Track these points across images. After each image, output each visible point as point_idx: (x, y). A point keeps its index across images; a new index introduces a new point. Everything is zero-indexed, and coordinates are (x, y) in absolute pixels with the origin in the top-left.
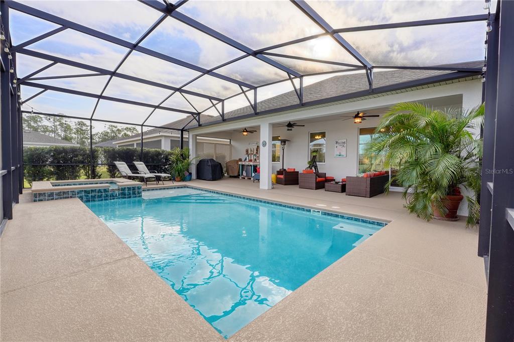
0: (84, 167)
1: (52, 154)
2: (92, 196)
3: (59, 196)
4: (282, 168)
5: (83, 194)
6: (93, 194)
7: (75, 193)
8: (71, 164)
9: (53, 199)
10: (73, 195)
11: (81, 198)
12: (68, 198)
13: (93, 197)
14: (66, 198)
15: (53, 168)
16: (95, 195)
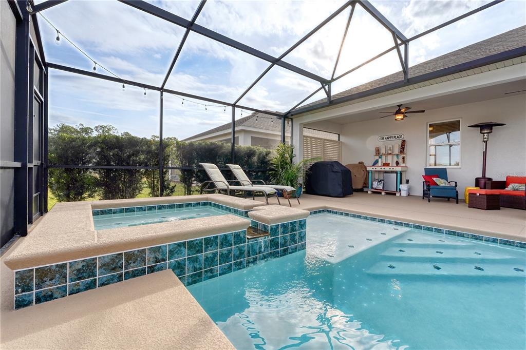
0: (147, 174)
1: (98, 150)
2: (207, 259)
3: (114, 269)
4: (480, 176)
5: (185, 255)
6: (209, 253)
7: (164, 254)
8: (128, 168)
9: (91, 286)
10: (157, 261)
11: (179, 268)
12: (142, 272)
13: (210, 261)
14: (135, 274)
15: (100, 173)
16: (215, 255)
